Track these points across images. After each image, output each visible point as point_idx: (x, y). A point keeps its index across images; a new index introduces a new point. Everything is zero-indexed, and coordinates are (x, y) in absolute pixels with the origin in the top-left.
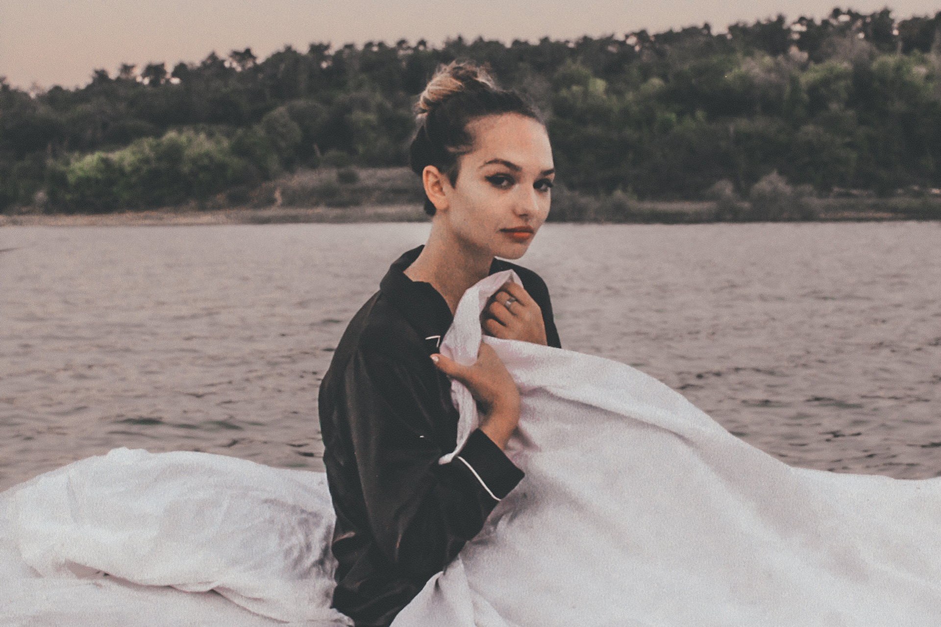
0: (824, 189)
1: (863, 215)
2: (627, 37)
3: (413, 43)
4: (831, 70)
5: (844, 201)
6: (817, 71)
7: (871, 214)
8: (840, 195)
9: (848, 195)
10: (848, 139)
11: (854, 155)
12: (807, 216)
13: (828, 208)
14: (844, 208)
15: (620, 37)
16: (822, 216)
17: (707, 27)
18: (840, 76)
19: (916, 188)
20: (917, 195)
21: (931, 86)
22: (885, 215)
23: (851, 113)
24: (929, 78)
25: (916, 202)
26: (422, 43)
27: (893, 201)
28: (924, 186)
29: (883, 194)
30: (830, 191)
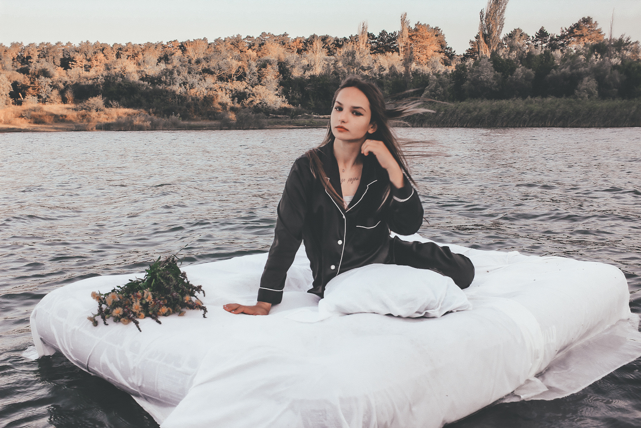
1: (285, 127)
2: (167, 43)
3: (64, 44)
5: (275, 120)
7: (288, 126)
8: (273, 118)
9: (277, 118)
12: (261, 128)
13: (269, 123)
14: (275, 123)
15: (165, 43)
16: (268, 127)
17: (205, 39)
19: (307, 114)
20: (308, 117)
22: (294, 127)
25: (307, 121)
26: (69, 44)
27: (297, 121)
28: (310, 114)
29: (292, 118)
30: (270, 116)
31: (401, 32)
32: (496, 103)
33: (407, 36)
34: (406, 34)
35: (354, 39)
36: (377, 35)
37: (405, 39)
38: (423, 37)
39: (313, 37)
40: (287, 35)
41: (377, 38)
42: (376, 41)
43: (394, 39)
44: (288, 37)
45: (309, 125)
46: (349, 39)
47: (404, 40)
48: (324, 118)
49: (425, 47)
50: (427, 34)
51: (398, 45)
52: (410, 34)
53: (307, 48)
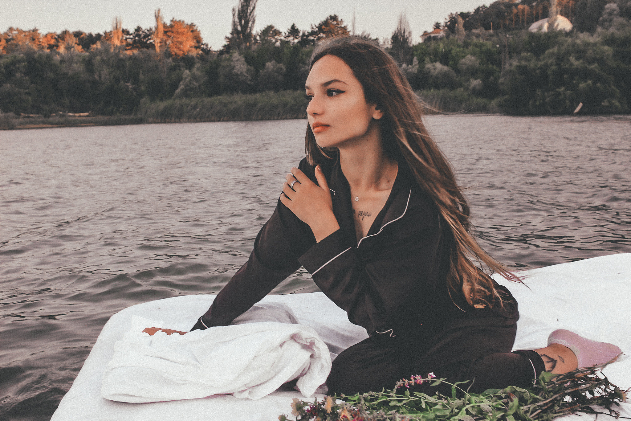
0: (18, 114)
1: (37, 126)
4: (15, 57)
5: (27, 120)
6: (8, 58)
7: (41, 126)
8: (25, 117)
9: (29, 117)
10: (27, 91)
11: (30, 98)
12: (11, 127)
13: (21, 123)
14: (27, 123)
16: (19, 127)
18: (20, 61)
19: (61, 113)
20: (63, 116)
21: (64, 65)
22: (48, 126)
23: (27, 78)
24: (61, 62)
25: (62, 120)
27: (51, 119)
28: (64, 112)
29: (46, 116)
30: (20, 115)
31: (157, 28)
32: (250, 98)
33: (163, 32)
34: (161, 29)
35: (108, 36)
36: (132, 31)
37: (161, 35)
38: (178, 33)
39: (65, 32)
40: (37, 30)
41: (131, 34)
42: (131, 37)
43: (149, 35)
44: (39, 32)
45: (64, 124)
46: (104, 35)
47: (159, 36)
48: (80, 116)
49: (181, 43)
50: (183, 30)
51: (154, 41)
52: (166, 30)
53: (59, 44)
